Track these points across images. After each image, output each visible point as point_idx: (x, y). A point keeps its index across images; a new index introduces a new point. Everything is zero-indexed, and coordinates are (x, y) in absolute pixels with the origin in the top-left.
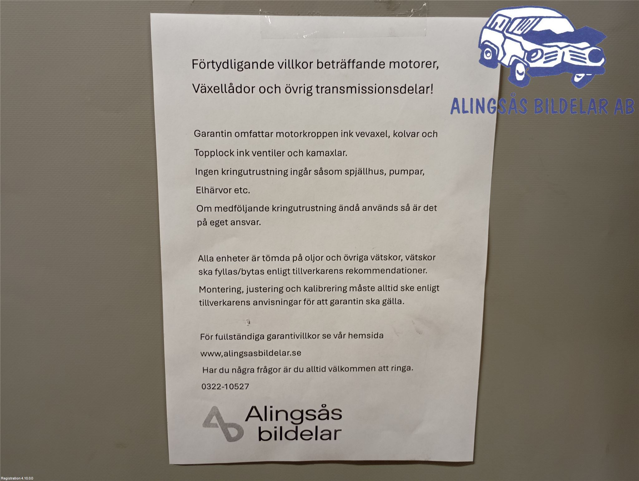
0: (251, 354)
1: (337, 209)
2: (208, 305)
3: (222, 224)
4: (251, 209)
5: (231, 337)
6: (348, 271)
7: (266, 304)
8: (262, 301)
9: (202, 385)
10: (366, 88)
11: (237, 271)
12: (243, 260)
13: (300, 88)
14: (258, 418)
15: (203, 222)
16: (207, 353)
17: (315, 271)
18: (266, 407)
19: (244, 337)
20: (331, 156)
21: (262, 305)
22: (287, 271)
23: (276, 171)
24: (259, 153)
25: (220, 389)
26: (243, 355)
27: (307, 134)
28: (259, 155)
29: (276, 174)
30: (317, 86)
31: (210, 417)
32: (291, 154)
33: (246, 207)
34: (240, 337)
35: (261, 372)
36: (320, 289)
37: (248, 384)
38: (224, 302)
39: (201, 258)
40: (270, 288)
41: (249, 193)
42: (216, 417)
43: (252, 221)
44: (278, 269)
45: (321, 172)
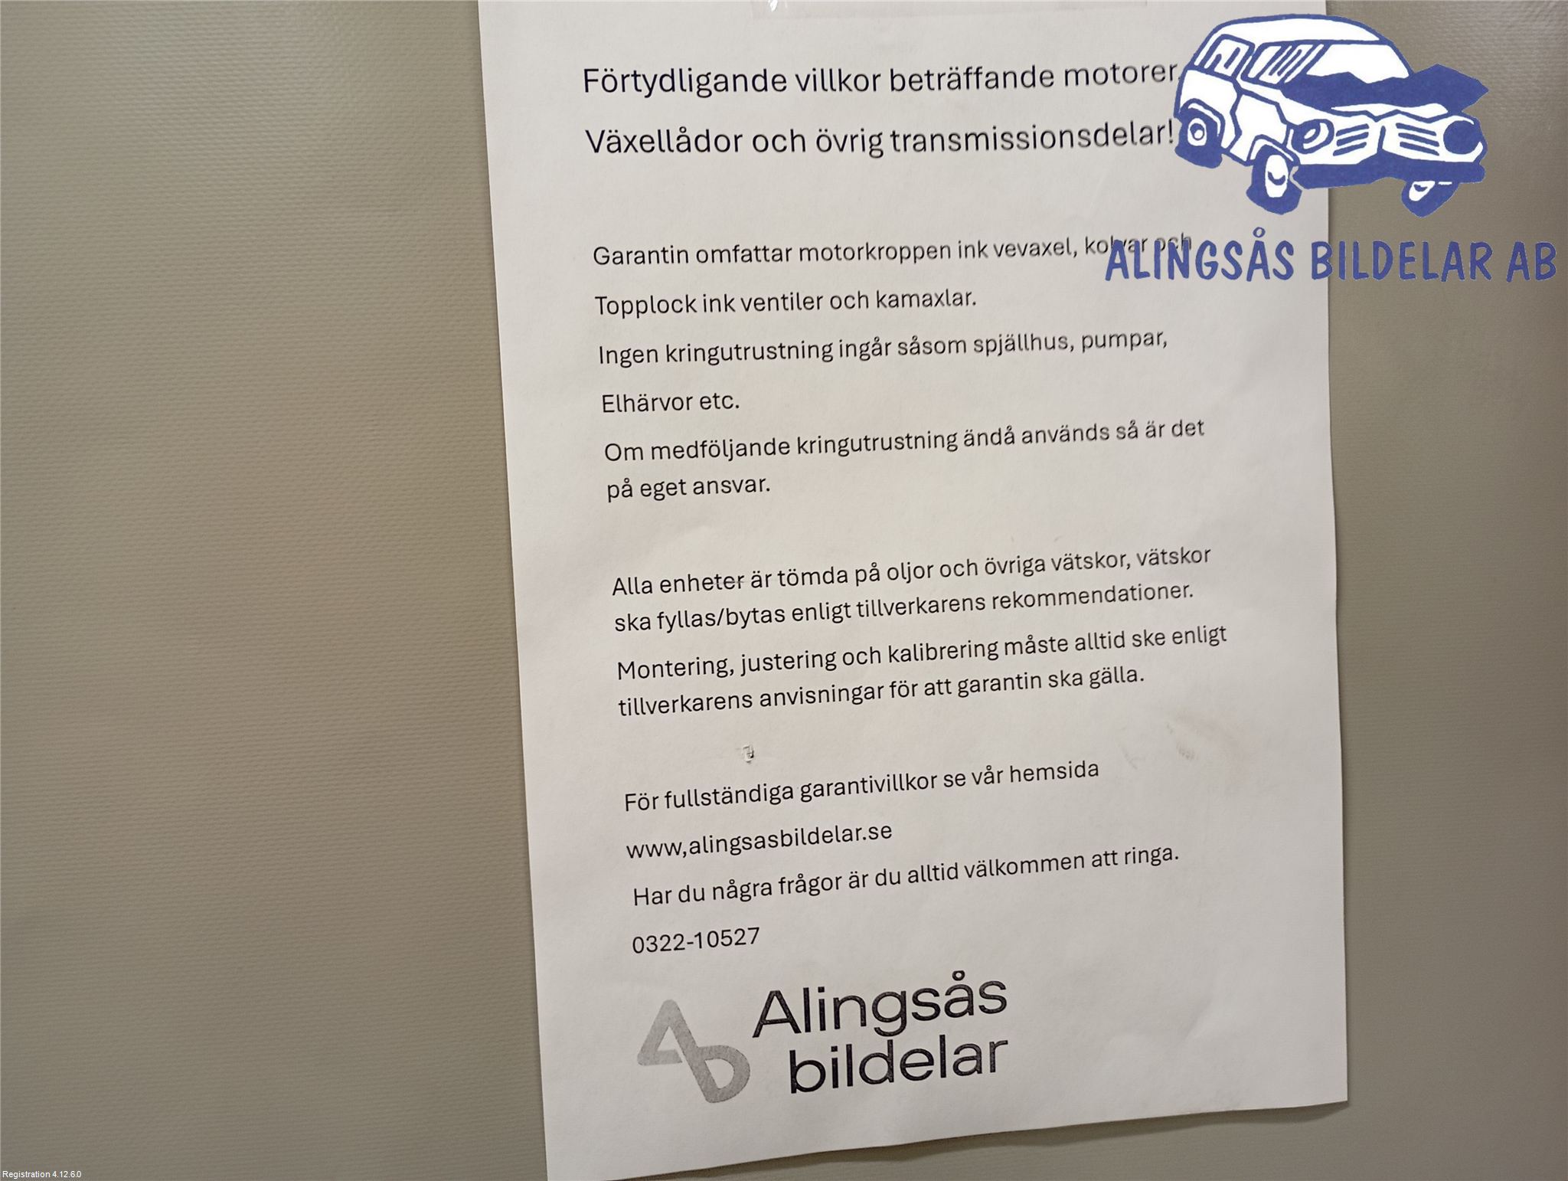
0: (761, 843)
1: (960, 442)
2: (644, 714)
3: (670, 491)
4: (744, 450)
5: (707, 799)
6: (998, 601)
7: (793, 703)
8: (782, 694)
9: (635, 940)
10: (1011, 136)
11: (714, 616)
12: (727, 585)
13: (852, 138)
14: (789, 1024)
15: (623, 487)
16: (645, 847)
17: (914, 607)
18: (806, 991)
19: (741, 795)
20: (936, 305)
21: (784, 704)
22: (843, 609)
23: (803, 347)
24: (759, 304)
25: (684, 949)
26: (740, 847)
27: (875, 253)
28: (760, 307)
29: (804, 357)
30: (894, 132)
31: (657, 1033)
32: (840, 303)
33: (731, 445)
34: (729, 798)
35: (790, 892)
36: (929, 653)
37: (758, 929)
38: (684, 703)
39: (619, 586)
40: (802, 656)
41: (737, 407)
42: (674, 1032)
43: (747, 482)
44: (821, 604)
45: (914, 348)
